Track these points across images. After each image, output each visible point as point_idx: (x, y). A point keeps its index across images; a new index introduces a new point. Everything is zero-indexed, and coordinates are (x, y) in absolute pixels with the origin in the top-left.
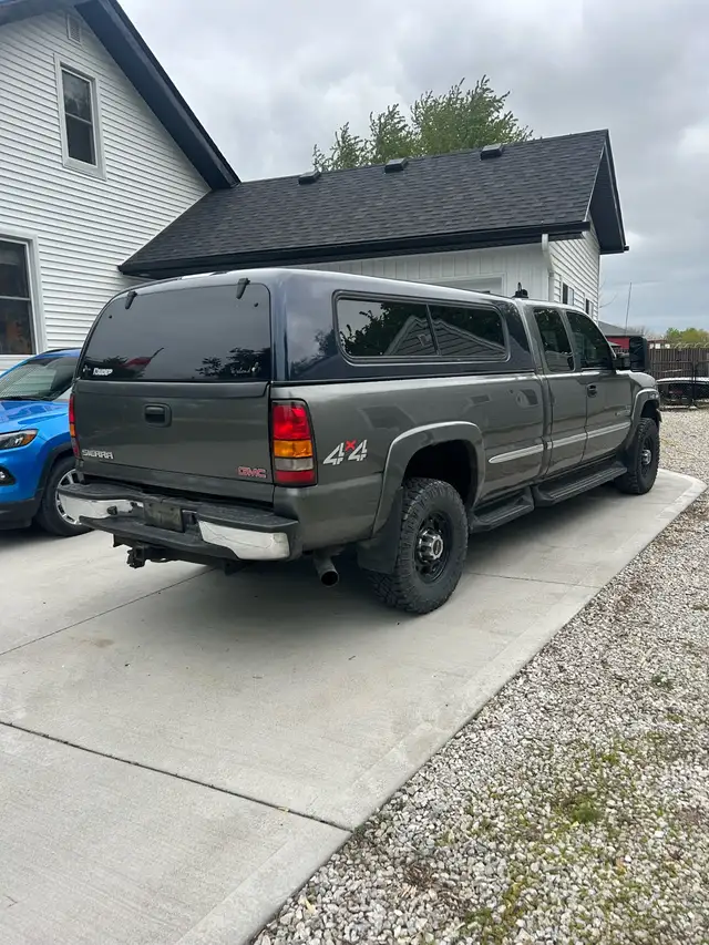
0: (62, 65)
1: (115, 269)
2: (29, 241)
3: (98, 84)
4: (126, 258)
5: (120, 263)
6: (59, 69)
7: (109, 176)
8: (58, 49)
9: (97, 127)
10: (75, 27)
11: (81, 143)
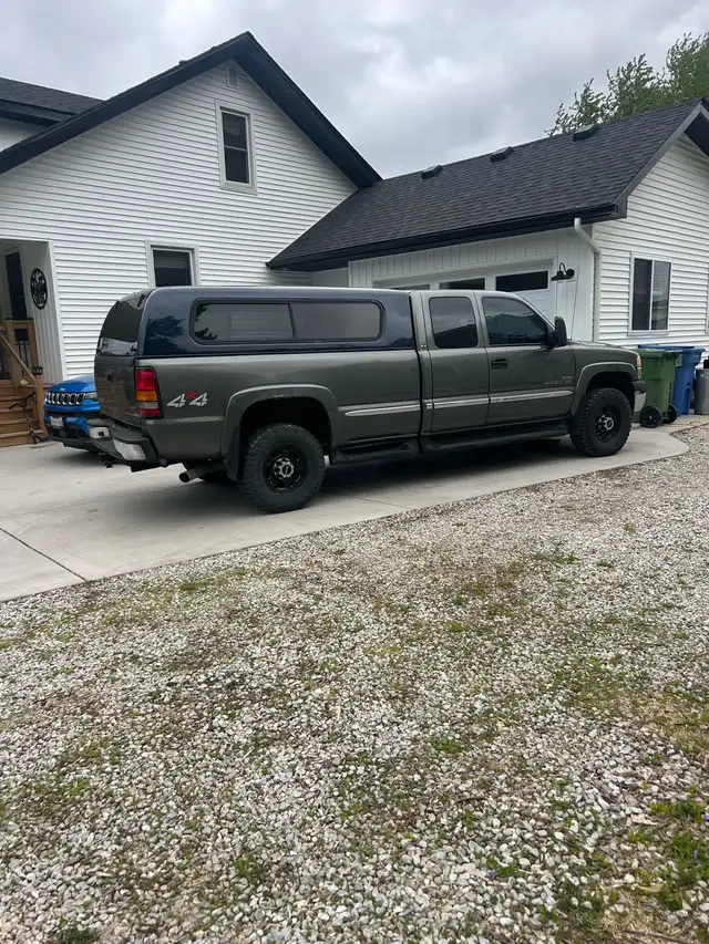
0: (221, 108)
1: (264, 265)
2: (192, 250)
3: (252, 117)
4: (273, 256)
5: (269, 260)
6: (219, 113)
7: (259, 190)
8: (217, 96)
9: (251, 152)
10: (233, 75)
11: (237, 167)
